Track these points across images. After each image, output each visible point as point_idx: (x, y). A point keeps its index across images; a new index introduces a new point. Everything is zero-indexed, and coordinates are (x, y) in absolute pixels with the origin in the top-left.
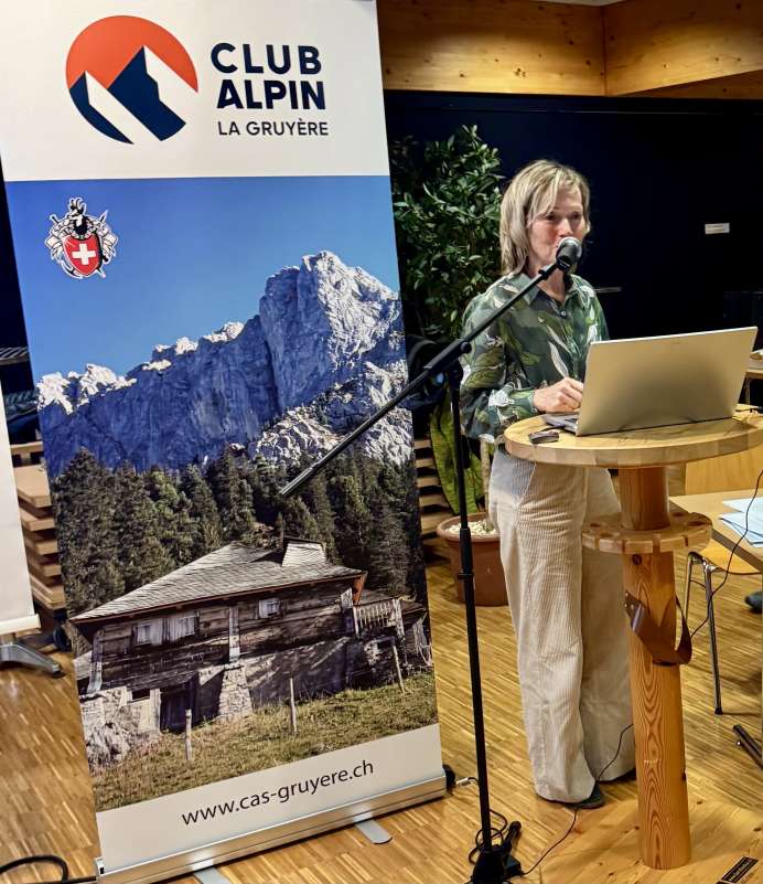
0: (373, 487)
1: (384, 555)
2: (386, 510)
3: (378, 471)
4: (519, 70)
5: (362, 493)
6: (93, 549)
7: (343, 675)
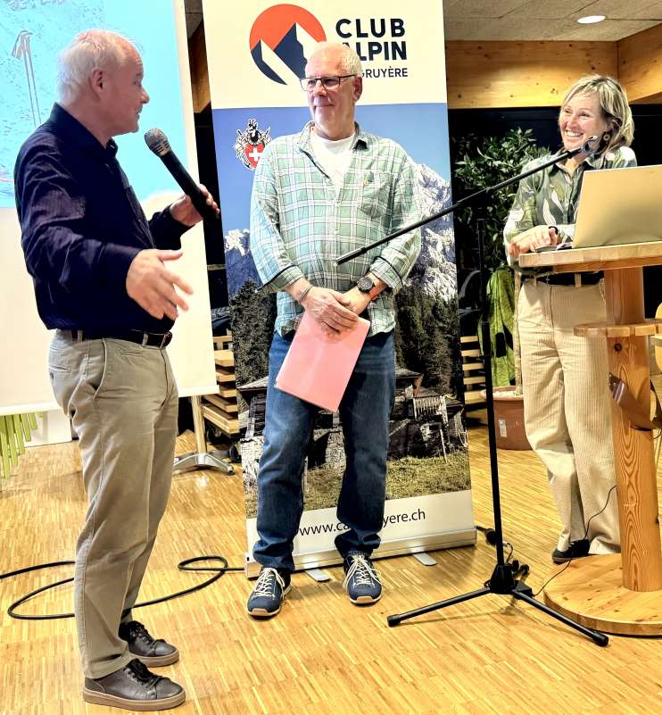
0: (428, 315)
1: (435, 363)
2: (437, 332)
3: (432, 304)
5: (421, 319)
6: (253, 344)
7: (405, 445)
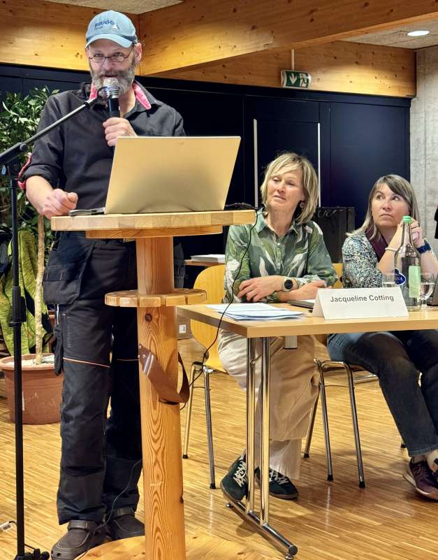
4: (78, 54)
